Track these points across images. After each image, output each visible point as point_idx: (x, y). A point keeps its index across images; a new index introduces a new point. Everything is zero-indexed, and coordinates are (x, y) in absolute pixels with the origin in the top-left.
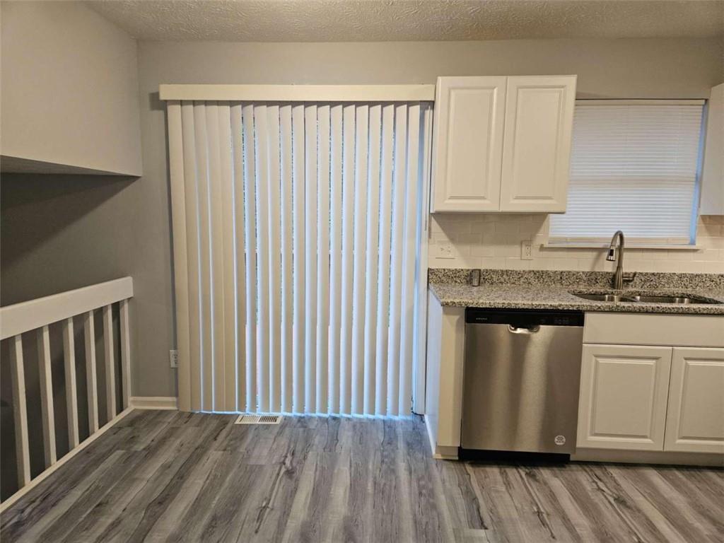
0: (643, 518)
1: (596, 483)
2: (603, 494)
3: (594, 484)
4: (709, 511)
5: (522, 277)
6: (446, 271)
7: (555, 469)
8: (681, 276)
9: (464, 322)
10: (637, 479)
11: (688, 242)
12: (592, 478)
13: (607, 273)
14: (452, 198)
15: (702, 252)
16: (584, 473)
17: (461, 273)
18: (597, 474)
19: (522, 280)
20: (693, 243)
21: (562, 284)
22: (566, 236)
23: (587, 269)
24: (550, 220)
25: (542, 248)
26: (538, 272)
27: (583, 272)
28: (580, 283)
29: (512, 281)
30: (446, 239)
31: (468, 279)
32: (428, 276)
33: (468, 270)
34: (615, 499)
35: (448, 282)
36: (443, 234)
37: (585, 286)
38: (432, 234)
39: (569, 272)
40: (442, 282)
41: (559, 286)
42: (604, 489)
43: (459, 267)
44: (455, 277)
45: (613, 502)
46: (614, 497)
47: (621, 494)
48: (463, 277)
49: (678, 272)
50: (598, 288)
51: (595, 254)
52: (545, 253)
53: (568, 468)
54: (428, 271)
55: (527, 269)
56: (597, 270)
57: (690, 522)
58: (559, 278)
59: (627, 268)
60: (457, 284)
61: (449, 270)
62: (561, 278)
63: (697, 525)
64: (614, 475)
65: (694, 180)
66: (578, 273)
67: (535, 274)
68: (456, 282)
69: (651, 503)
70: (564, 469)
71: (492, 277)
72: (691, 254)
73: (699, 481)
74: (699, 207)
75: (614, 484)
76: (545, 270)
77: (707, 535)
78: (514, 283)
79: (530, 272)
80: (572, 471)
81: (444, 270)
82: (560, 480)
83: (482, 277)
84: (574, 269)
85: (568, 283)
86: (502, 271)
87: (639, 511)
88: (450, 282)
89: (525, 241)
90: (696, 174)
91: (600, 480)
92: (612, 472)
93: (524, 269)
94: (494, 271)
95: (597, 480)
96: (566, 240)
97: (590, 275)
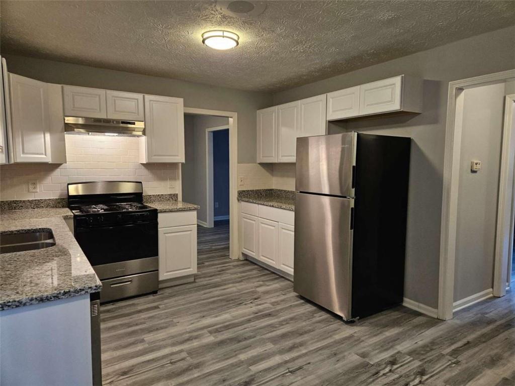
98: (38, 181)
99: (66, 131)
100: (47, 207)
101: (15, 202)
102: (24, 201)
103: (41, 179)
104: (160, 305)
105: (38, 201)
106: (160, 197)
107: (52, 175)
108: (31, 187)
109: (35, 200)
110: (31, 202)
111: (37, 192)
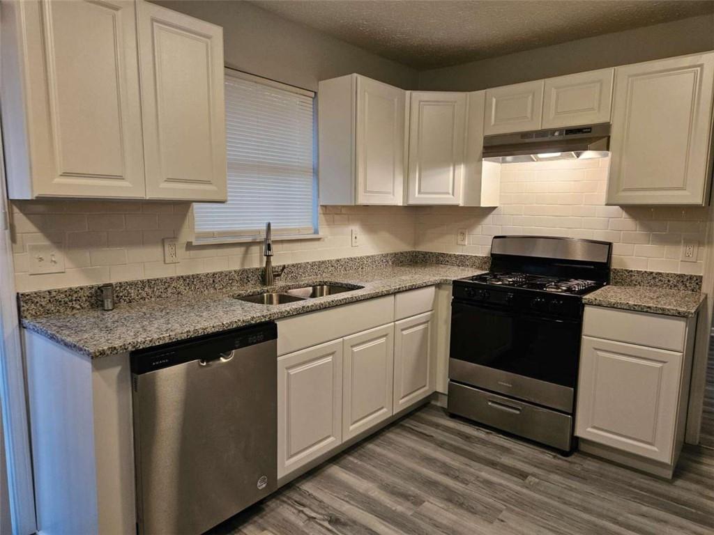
0: (363, 530)
1: (302, 512)
2: (317, 522)
3: (301, 515)
4: (395, 487)
5: (169, 286)
6: (54, 294)
7: (256, 518)
8: (313, 264)
9: (129, 372)
10: (330, 484)
11: (313, 231)
12: (296, 509)
13: (257, 269)
14: (65, 175)
15: (324, 240)
16: (285, 505)
17: (81, 293)
18: (297, 499)
19: (170, 290)
20: (316, 232)
21: (216, 289)
22: (212, 230)
23: (237, 268)
24: (195, 211)
25: (189, 246)
26: (188, 277)
27: (235, 271)
28: (233, 284)
29: (157, 293)
30: (46, 243)
31: (93, 301)
32: (19, 308)
33: (91, 288)
34: (330, 522)
35: (58, 311)
36: (40, 235)
37: (238, 286)
38: (18, 236)
39: (221, 273)
40: (48, 312)
41: (212, 291)
42: (313, 515)
43: (75, 285)
44: (71, 301)
45: (330, 527)
46: (327, 520)
47: (330, 512)
48: (84, 299)
49: (310, 261)
50: (251, 288)
51: (243, 249)
52: (192, 253)
53: (267, 510)
54: (18, 298)
55: (174, 275)
56: (246, 267)
57: (394, 509)
58: (211, 282)
59: (275, 262)
60: (75, 311)
61: (59, 292)
62: (214, 281)
63: (400, 508)
64: (310, 492)
65: (312, 171)
66: (230, 272)
67: (184, 280)
68: (73, 308)
69: (357, 506)
70: (264, 513)
71: (129, 293)
72: (316, 243)
73: (369, 459)
74: (318, 197)
75: (317, 503)
76: (194, 273)
77: (412, 515)
78: (160, 296)
79: (179, 278)
80: (273, 510)
81: (50, 292)
82: (270, 531)
83: (115, 295)
84: (225, 269)
85: (221, 287)
86: (142, 282)
87: (354, 522)
88: (62, 311)
89: (167, 238)
90: (313, 166)
91: (303, 505)
92: (306, 489)
93: (171, 276)
94: (131, 284)
95: (301, 508)
96: (213, 235)
97: (242, 274)
98: (467, 231)
99: (483, 157)
100: (472, 267)
101: (443, 255)
102: (450, 256)
103: (470, 227)
104: (534, 475)
105: (464, 256)
106: (654, 278)
107: (483, 223)
108: (460, 237)
109: (461, 256)
110: (456, 257)
111: (465, 245)
